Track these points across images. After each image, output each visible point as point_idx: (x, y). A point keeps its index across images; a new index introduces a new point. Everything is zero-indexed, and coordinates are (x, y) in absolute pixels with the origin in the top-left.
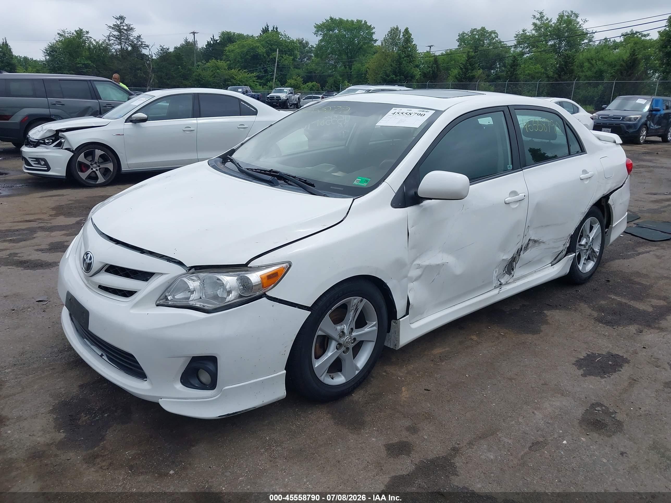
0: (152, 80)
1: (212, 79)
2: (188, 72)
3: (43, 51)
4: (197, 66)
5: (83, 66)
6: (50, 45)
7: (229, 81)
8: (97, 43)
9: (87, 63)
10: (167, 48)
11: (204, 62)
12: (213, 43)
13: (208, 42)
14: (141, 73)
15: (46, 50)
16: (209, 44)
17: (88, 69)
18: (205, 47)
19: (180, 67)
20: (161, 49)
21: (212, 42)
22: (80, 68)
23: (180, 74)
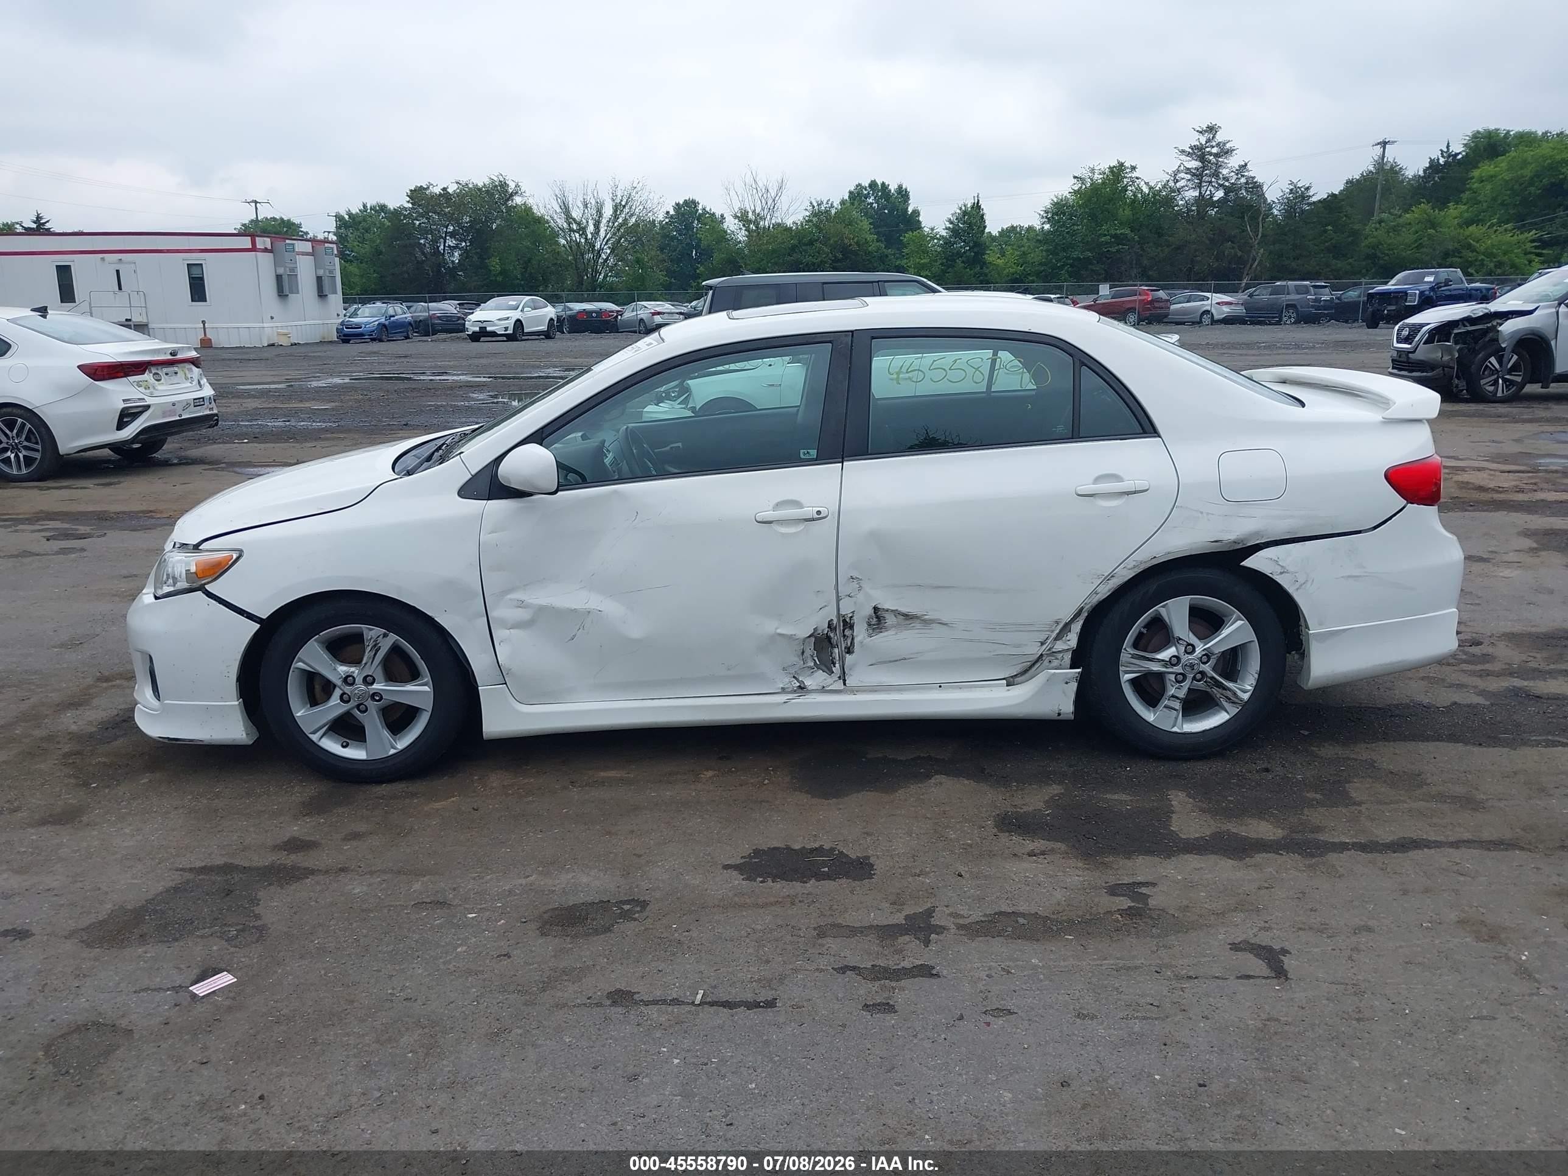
0: (1256, 263)
1: (1409, 252)
2: (1350, 239)
3: (1040, 214)
4: (1375, 223)
5: (1113, 240)
6: (1055, 200)
7: (1456, 257)
8: (1151, 188)
9: (1121, 234)
10: (1307, 186)
11: (1396, 212)
12: (1446, 162)
13: (1432, 161)
14: (1233, 248)
15: (1046, 212)
16: (1434, 166)
17: (1120, 246)
18: (1421, 173)
19: (1329, 228)
20: (1291, 190)
21: (1442, 160)
22: (1105, 245)
23: (1327, 244)
